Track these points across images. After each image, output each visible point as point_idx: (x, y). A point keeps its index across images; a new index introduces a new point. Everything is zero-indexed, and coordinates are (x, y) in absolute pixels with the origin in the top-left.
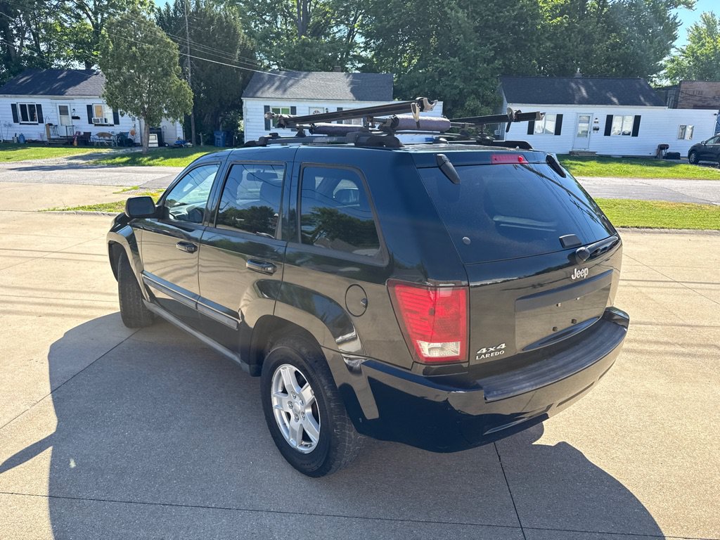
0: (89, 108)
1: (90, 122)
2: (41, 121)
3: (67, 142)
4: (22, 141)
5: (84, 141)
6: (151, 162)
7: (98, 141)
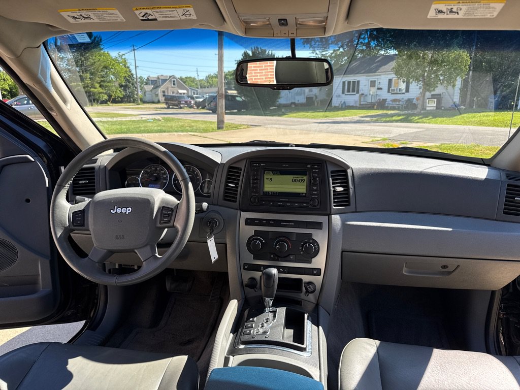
0: (390, 81)
1: (389, 92)
2: (358, 92)
3: (370, 107)
4: (344, 107)
5: (382, 104)
6: (420, 120)
7: (391, 105)
